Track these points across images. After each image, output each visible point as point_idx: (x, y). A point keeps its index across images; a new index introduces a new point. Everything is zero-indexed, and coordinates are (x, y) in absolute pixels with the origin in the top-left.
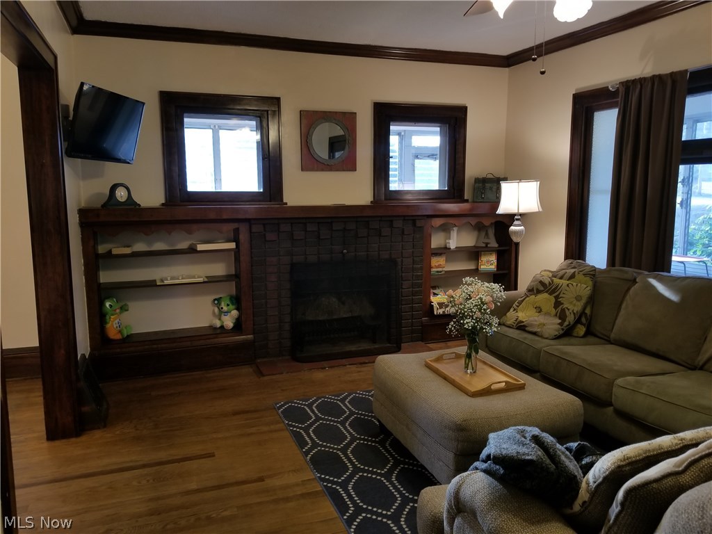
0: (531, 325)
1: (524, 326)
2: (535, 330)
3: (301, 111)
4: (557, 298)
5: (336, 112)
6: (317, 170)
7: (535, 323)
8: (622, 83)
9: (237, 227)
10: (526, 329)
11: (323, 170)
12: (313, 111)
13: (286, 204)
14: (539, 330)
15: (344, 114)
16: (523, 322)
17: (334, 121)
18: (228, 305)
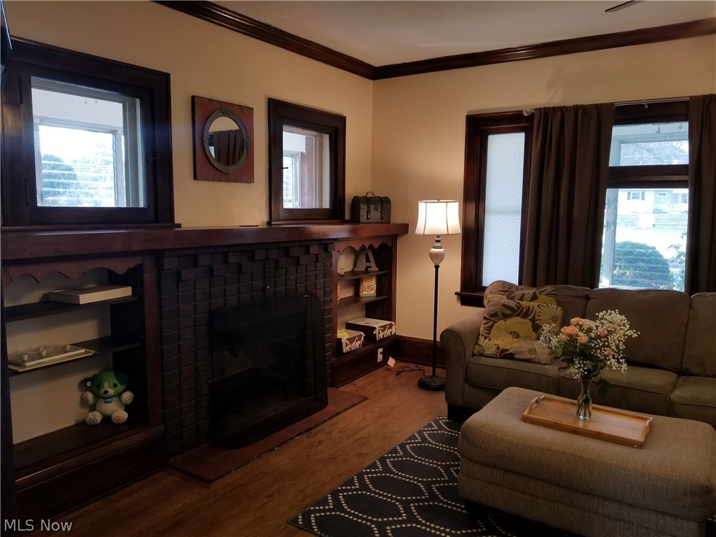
0: (520, 352)
1: (511, 354)
2: (527, 356)
3: (193, 98)
4: (533, 320)
5: (233, 104)
6: (213, 180)
7: (524, 349)
8: (539, 110)
9: (140, 262)
10: (515, 356)
11: (219, 180)
12: (209, 99)
13: (179, 226)
14: (532, 357)
15: (241, 107)
16: (508, 350)
17: (231, 116)
18: (115, 386)
